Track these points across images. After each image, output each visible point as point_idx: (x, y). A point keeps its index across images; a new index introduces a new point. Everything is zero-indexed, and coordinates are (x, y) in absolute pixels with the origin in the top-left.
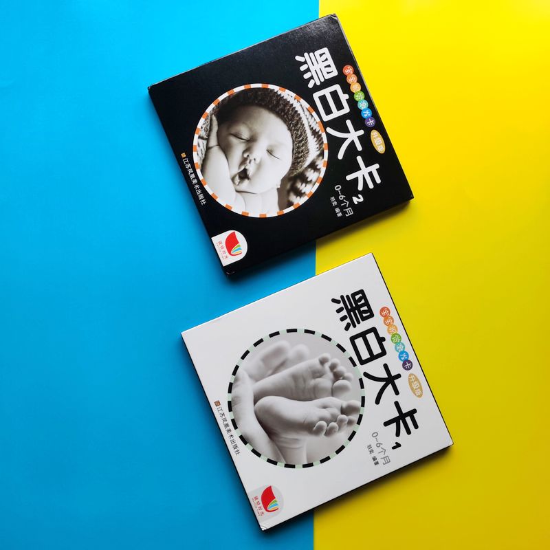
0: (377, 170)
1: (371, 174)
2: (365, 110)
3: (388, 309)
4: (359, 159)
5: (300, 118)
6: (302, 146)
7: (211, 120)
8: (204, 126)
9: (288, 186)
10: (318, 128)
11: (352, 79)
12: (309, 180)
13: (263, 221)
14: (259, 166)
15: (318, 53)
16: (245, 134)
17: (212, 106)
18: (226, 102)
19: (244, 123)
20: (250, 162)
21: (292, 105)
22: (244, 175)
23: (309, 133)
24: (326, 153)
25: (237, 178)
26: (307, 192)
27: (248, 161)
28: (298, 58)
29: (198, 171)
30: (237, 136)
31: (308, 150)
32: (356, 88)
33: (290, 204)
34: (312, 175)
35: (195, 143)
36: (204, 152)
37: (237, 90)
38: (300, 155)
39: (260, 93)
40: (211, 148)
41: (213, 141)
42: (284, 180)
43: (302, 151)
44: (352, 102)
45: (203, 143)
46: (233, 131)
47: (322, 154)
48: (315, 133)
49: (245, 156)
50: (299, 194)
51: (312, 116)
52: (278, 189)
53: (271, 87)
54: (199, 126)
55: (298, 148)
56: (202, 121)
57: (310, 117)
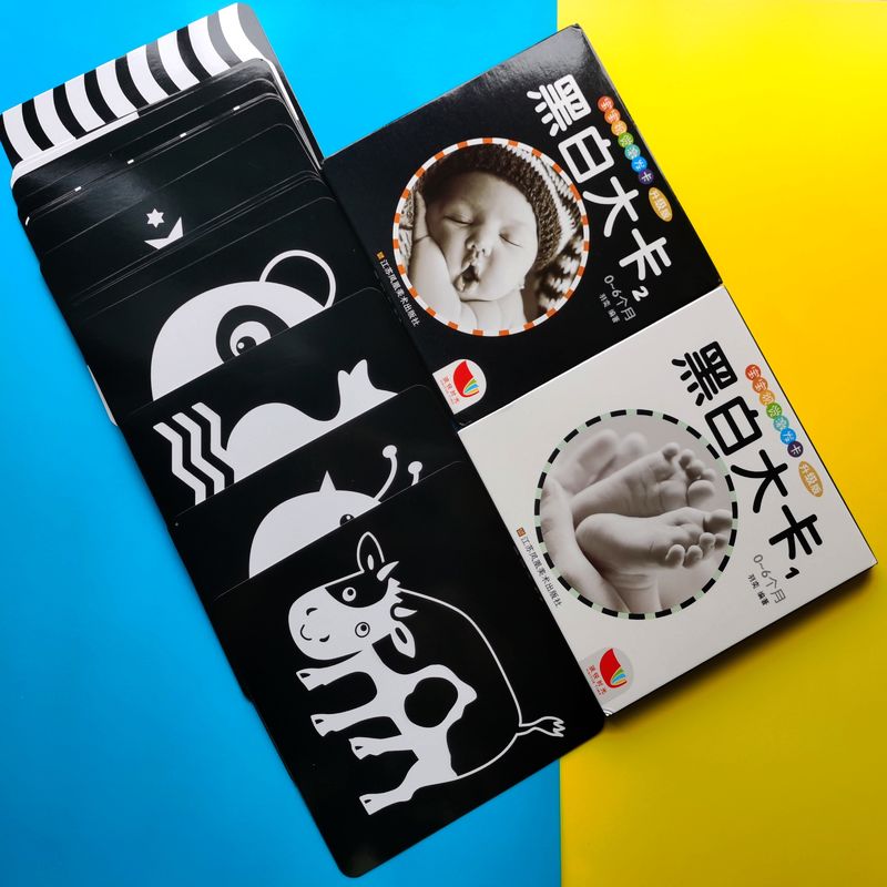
0: (664, 246)
1: (655, 254)
2: (637, 160)
3: (757, 368)
4: (636, 233)
5: (544, 182)
6: (551, 223)
7: (415, 200)
8: (405, 211)
9: (536, 285)
10: (569, 194)
11: (613, 117)
12: (565, 272)
13: (505, 340)
14: (491, 260)
15: (559, 83)
16: (466, 214)
17: (415, 179)
18: (433, 171)
19: (462, 199)
20: (477, 256)
21: (529, 164)
22: (470, 276)
23: (558, 202)
24: (586, 229)
25: (461, 279)
26: (565, 291)
27: (474, 255)
28: (531, 95)
29: (404, 277)
30: (455, 219)
31: (559, 228)
32: (619, 128)
33: (542, 311)
34: (569, 265)
35: (395, 236)
36: (409, 248)
37: (448, 151)
38: (548, 237)
39: (481, 152)
40: (420, 240)
41: (421, 231)
42: (530, 277)
43: (551, 231)
44: (616, 150)
45: (406, 235)
46: (448, 212)
47: (580, 232)
48: (567, 202)
49: (470, 246)
50: (554, 295)
51: (560, 178)
52: (522, 291)
53: (496, 141)
54: (399, 211)
55: (545, 226)
56: (402, 202)
57: (557, 180)
